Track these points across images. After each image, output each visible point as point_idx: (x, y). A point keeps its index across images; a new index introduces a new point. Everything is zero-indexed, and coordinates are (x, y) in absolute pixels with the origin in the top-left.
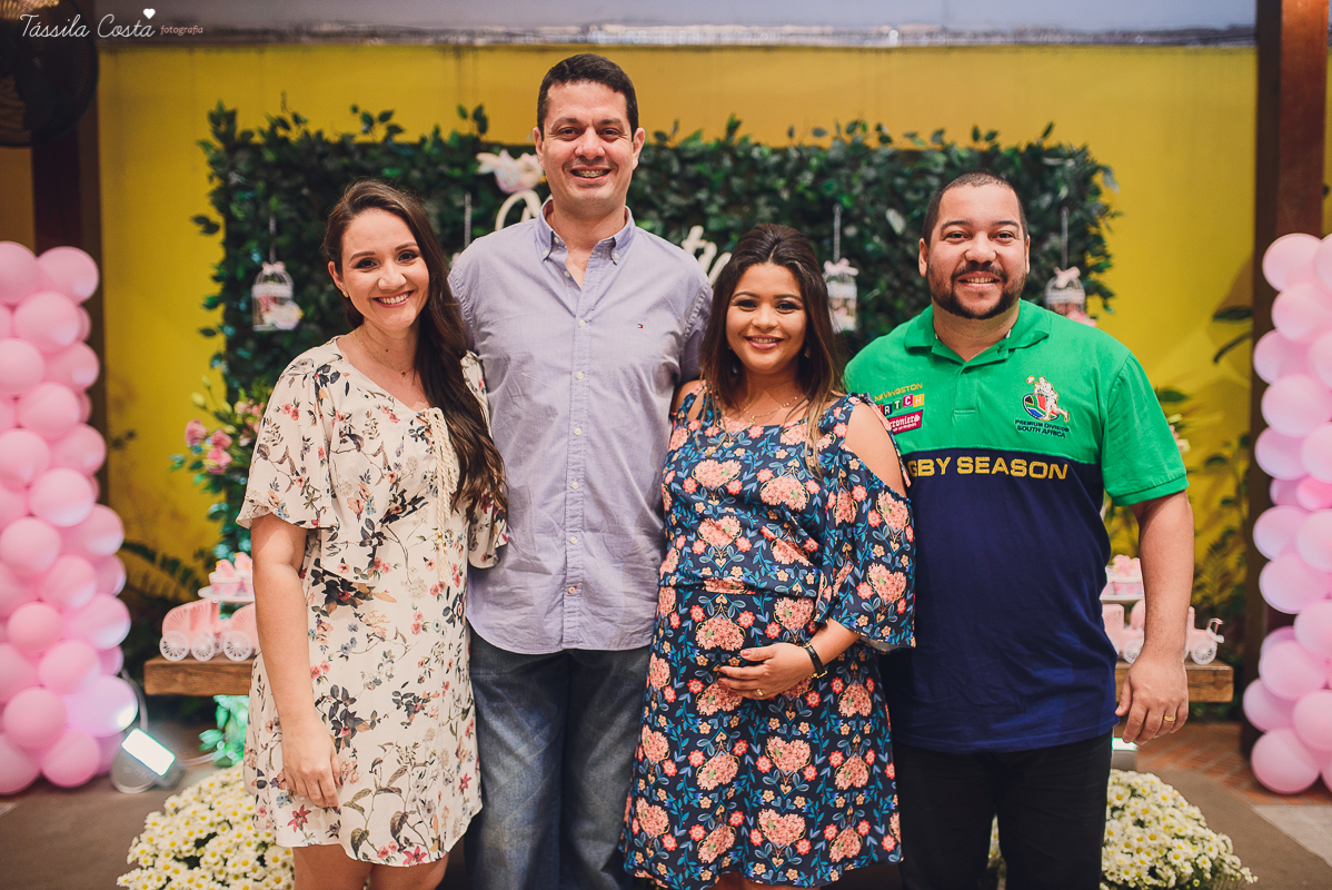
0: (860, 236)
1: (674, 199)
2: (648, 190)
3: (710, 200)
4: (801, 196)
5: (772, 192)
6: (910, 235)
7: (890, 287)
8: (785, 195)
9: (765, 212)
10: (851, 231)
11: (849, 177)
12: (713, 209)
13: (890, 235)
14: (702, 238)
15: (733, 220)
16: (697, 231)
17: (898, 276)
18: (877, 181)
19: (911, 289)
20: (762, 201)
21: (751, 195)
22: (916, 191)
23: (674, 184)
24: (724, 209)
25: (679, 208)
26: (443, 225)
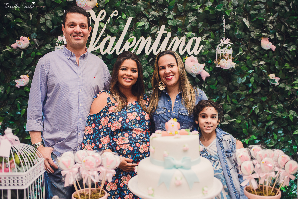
0: (232, 28)
1: (153, 13)
2: (142, 9)
3: (169, 13)
4: (207, 12)
5: (195, 11)
6: (252, 29)
7: (244, 51)
8: (201, 11)
9: (192, 19)
10: (229, 27)
11: (228, 4)
12: (170, 17)
13: (244, 28)
14: (165, 30)
15: (179, 22)
16: (163, 27)
17: (247, 46)
18: (238, 6)
19: (252, 52)
20: (190, 14)
21: (186, 12)
22: (255, 10)
23: (153, 7)
24: (175, 17)
25: (155, 17)
26: (53, 24)
